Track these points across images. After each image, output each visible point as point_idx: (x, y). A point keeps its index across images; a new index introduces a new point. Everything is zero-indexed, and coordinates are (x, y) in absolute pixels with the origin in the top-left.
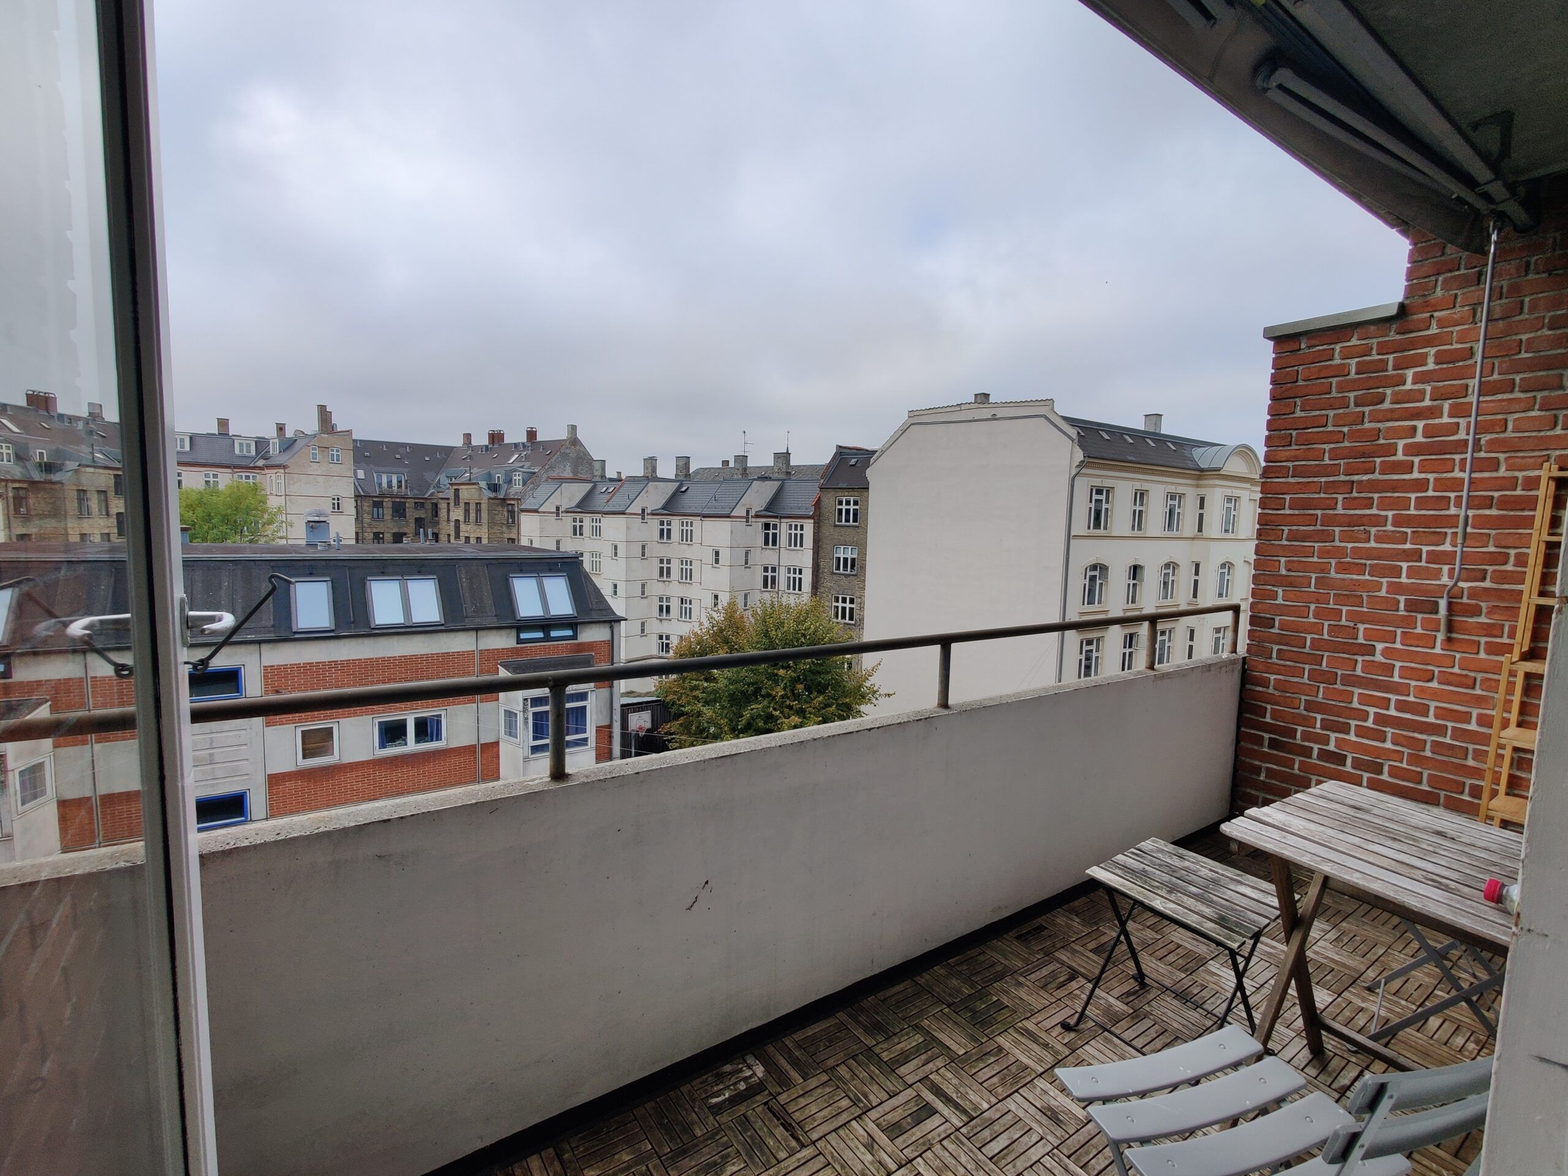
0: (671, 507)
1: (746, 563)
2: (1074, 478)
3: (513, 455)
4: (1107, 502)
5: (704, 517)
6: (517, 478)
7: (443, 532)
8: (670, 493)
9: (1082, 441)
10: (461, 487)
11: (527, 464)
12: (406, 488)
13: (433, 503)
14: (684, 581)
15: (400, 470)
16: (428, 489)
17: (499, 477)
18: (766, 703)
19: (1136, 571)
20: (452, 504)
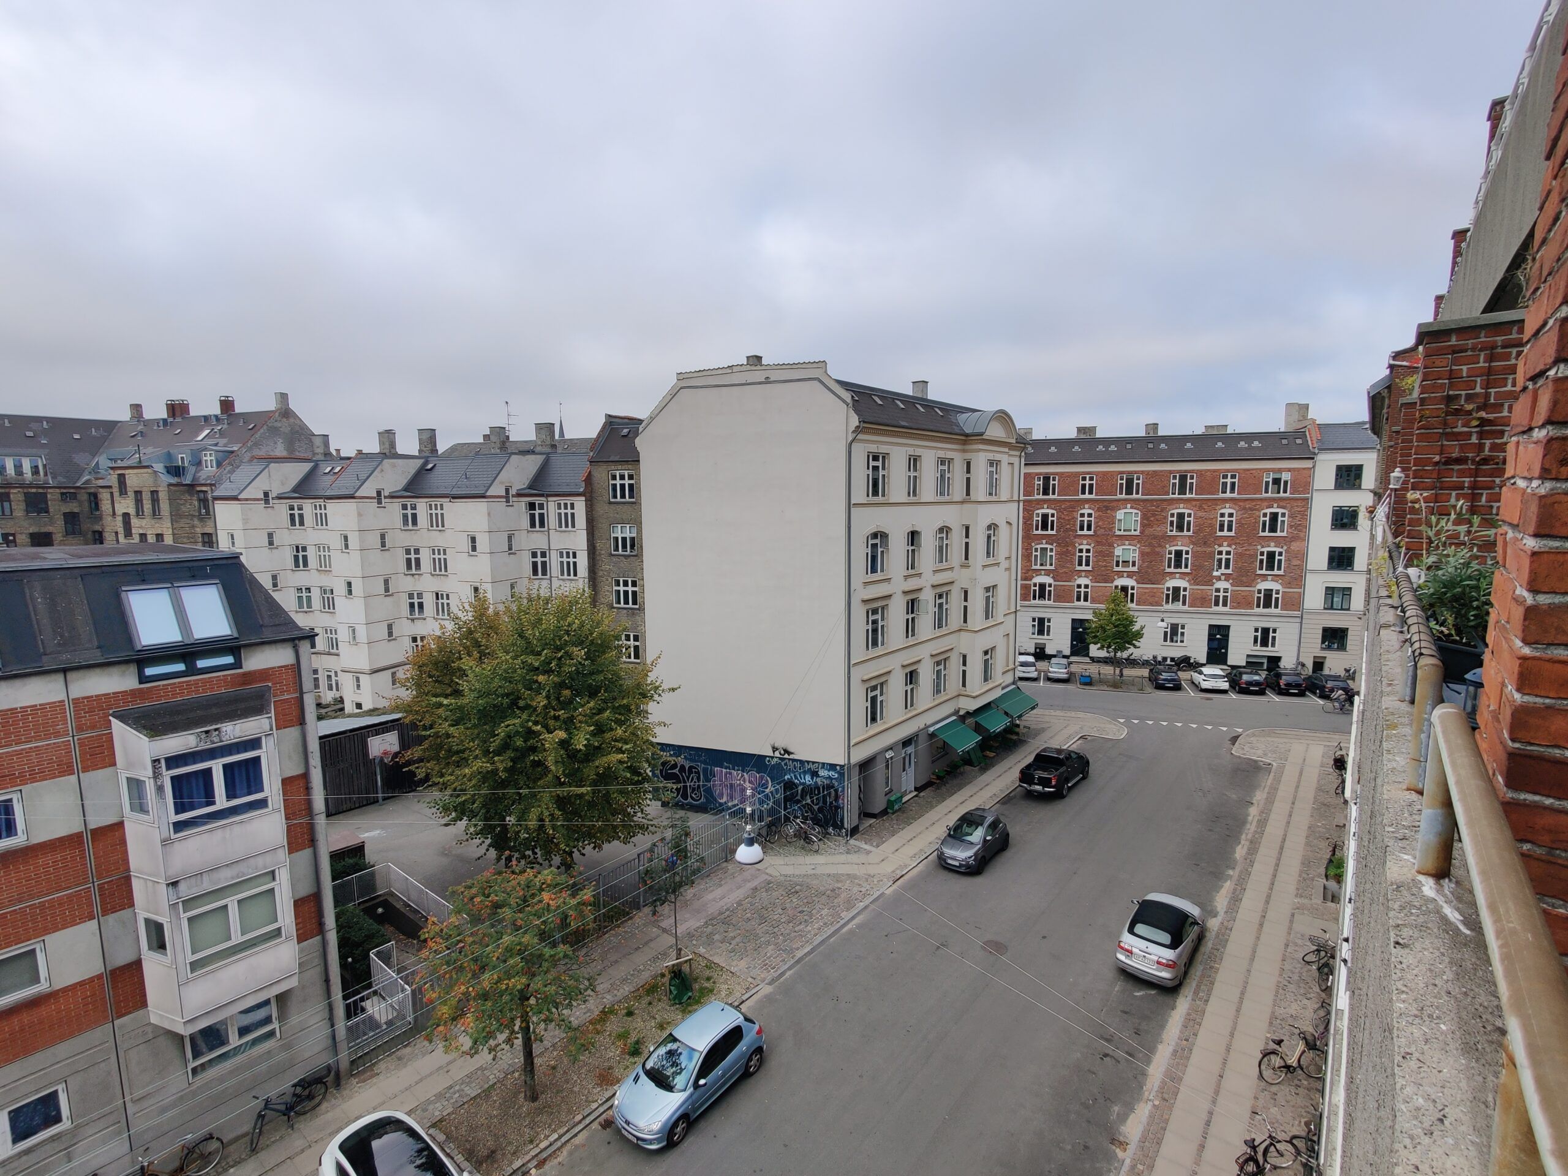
0: (415, 487)
1: (510, 549)
2: (851, 444)
3: (202, 430)
4: (884, 468)
5: (454, 498)
6: (208, 458)
7: (107, 529)
8: (413, 471)
9: (857, 406)
10: (127, 472)
11: (222, 441)
12: (46, 474)
13: (90, 494)
14: (438, 572)
15: (34, 451)
16: (80, 476)
17: (182, 457)
18: (525, 716)
19: (913, 537)
20: (116, 494)
